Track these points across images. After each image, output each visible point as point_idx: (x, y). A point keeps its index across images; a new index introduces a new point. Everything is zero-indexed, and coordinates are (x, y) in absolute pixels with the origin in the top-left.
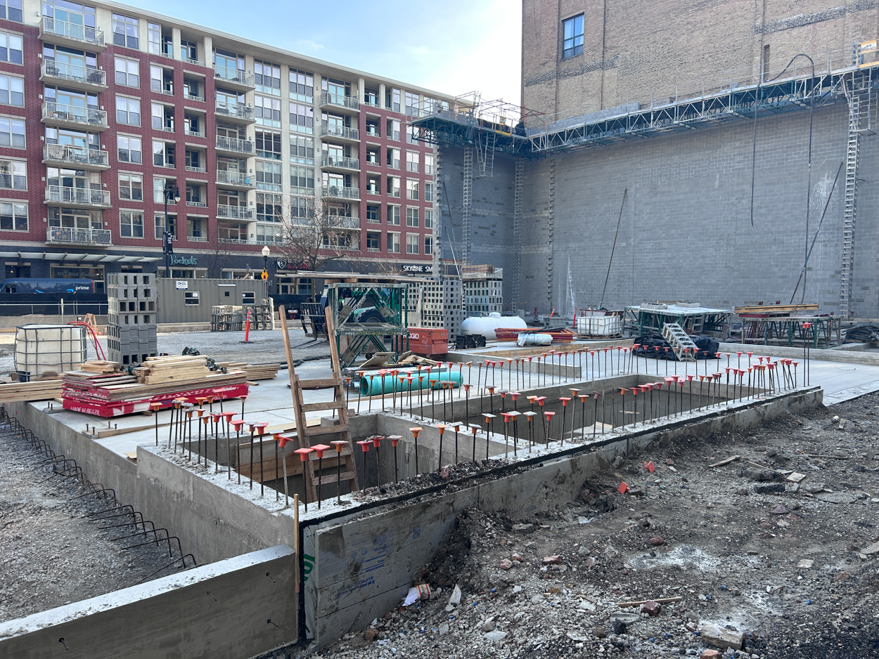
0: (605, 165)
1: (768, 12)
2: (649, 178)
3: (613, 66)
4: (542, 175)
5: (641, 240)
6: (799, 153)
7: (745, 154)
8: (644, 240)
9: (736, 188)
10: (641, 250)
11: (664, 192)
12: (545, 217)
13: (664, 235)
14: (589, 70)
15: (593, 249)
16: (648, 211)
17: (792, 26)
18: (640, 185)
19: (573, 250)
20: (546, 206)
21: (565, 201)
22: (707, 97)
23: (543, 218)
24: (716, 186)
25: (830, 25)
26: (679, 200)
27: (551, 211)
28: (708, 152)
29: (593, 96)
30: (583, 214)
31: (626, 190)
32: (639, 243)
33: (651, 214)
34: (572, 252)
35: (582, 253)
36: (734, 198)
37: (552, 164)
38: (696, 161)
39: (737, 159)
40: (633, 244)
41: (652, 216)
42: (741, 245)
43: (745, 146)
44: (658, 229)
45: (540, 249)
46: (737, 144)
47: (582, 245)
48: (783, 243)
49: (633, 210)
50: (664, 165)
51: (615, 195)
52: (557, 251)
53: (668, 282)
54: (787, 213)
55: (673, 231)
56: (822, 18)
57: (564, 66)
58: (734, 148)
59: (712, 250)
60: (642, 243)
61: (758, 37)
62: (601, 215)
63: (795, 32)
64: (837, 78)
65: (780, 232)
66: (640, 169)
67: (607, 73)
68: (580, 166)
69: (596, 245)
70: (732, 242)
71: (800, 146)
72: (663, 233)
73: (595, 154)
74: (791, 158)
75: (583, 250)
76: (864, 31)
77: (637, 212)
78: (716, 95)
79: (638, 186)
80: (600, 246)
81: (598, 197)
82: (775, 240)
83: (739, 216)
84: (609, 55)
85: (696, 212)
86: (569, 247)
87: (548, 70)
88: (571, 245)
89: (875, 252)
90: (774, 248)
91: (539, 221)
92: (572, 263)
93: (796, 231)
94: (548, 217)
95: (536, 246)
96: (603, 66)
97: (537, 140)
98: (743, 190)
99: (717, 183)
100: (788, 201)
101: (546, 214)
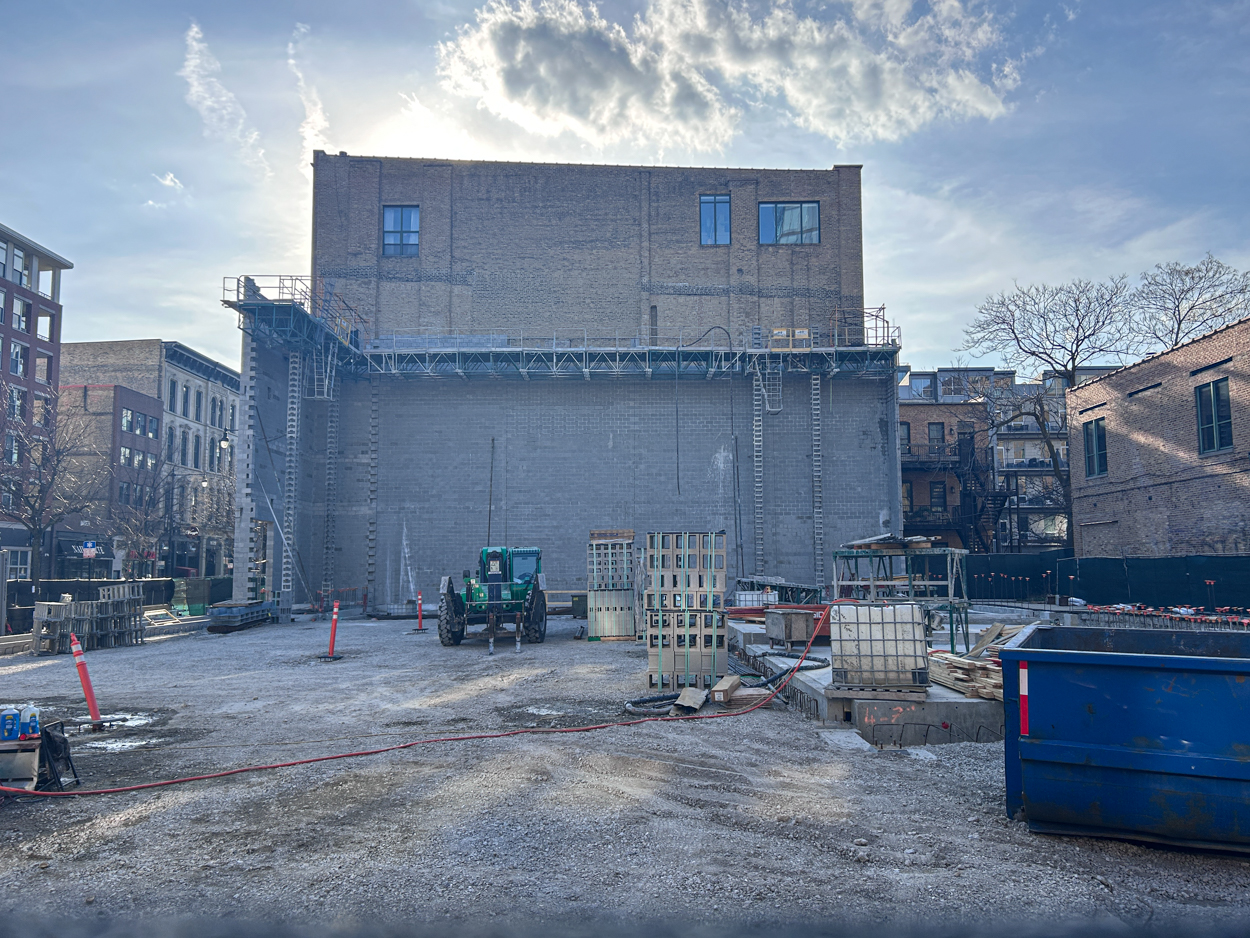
0: (461, 404)
1: (653, 273)
2: (525, 428)
3: (465, 282)
4: (355, 404)
5: (516, 503)
6: (695, 423)
7: (640, 415)
8: (520, 503)
9: (632, 451)
10: (517, 515)
11: (545, 447)
12: (363, 464)
13: (547, 499)
14: (430, 279)
15: (444, 512)
16: (525, 468)
17: (679, 292)
18: (513, 435)
19: (412, 512)
20: (364, 448)
21: (396, 444)
22: (622, 349)
23: (359, 464)
24: (610, 447)
25: (715, 301)
26: (565, 459)
27: (374, 456)
28: (597, 407)
29: (437, 313)
30: (427, 464)
31: (493, 440)
32: (513, 507)
33: (529, 471)
34: (410, 515)
35: (426, 516)
36: (631, 462)
37: (375, 392)
38: (585, 415)
39: (632, 419)
40: (504, 507)
41: (530, 474)
42: (640, 514)
43: (640, 407)
44: (538, 491)
45: (354, 509)
46: (632, 404)
47: (427, 506)
48: (685, 513)
49: (503, 464)
50: (544, 415)
51: (477, 444)
52: (383, 512)
53: (555, 555)
54: (688, 483)
55: (559, 495)
56: (706, 292)
57: (388, 265)
58: (628, 407)
59: (607, 518)
60: (517, 508)
61: (645, 295)
62: (456, 468)
63: (681, 299)
64: (751, 356)
65: (681, 503)
66: (513, 416)
67: (457, 289)
68: (421, 400)
69: (449, 507)
70: (631, 511)
71: (696, 415)
72: (547, 496)
73: (445, 388)
74: (688, 426)
75: (427, 512)
76: (748, 315)
77: (509, 468)
78: (632, 350)
79: (510, 436)
80: (456, 508)
81: (451, 444)
82: (677, 510)
83: (637, 482)
84: (458, 267)
85: (587, 474)
86: (404, 508)
87: (363, 264)
88: (407, 505)
89: (770, 526)
90: (676, 518)
91: (351, 469)
92: (410, 529)
93: (697, 502)
94: (369, 465)
95: (345, 504)
96: (450, 279)
97: (378, 358)
98: (640, 455)
99: (610, 444)
100: (688, 471)
101: (365, 459)
